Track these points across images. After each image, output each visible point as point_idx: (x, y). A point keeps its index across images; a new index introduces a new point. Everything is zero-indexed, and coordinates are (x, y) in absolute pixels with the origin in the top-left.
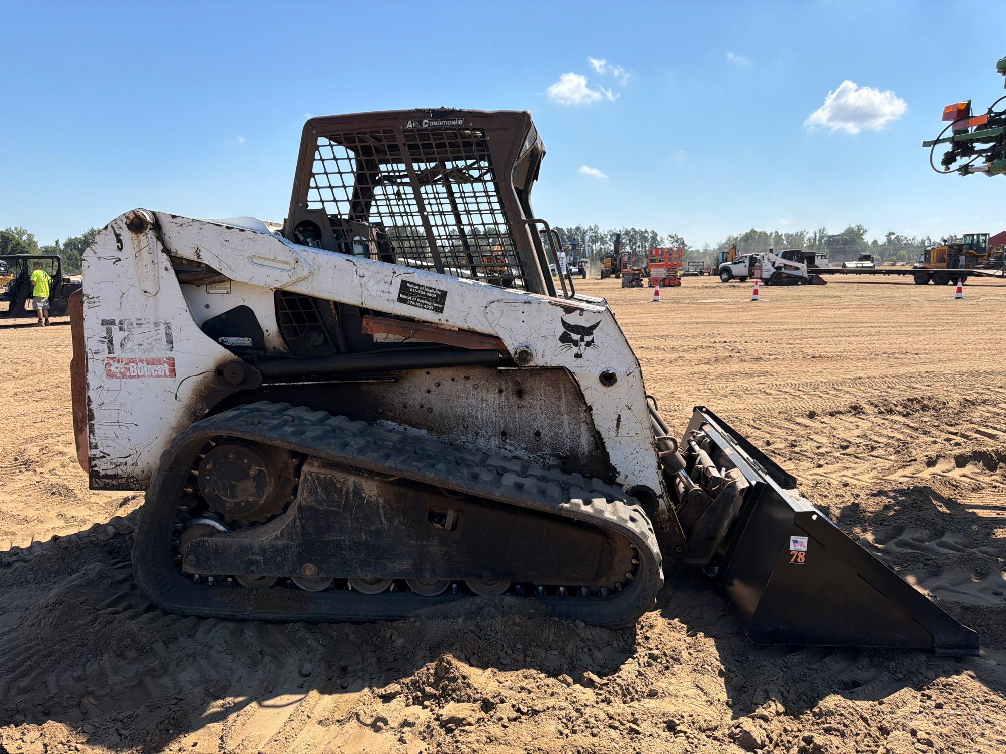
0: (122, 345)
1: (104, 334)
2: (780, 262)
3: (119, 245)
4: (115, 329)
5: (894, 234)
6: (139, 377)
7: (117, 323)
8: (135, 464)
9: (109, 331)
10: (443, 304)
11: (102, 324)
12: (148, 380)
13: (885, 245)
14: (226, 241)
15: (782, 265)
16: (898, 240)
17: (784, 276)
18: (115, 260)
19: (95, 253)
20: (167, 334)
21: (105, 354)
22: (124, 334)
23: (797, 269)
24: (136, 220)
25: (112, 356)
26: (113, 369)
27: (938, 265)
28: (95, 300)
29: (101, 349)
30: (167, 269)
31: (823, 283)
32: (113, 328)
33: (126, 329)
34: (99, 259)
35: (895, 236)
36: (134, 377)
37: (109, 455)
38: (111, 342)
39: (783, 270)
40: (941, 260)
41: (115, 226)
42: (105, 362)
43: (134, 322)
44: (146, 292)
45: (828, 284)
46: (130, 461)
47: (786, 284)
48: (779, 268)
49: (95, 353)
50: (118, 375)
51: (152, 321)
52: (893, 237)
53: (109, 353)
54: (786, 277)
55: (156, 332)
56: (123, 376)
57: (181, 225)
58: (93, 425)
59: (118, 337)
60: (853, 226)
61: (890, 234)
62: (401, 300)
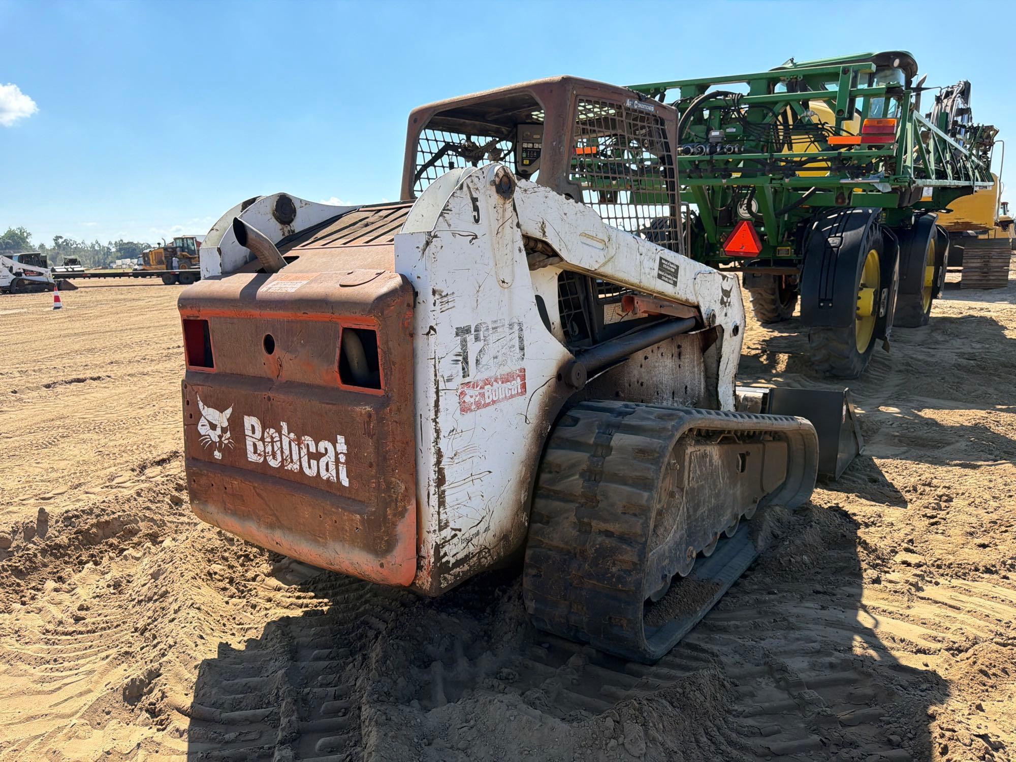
0: (477, 361)
1: (459, 350)
2: (18, 267)
3: (476, 214)
4: (470, 338)
5: (61, 237)
6: (494, 402)
7: (473, 330)
8: (487, 530)
9: (464, 343)
10: (677, 278)
11: (457, 335)
12: (502, 404)
13: (54, 249)
14: (565, 214)
15: (22, 271)
16: (67, 244)
17: (26, 282)
18: (471, 238)
19: (449, 225)
20: (520, 338)
21: (459, 380)
22: (480, 344)
23: (41, 274)
24: (505, 179)
25: (467, 380)
26: (467, 399)
27: (159, 266)
28: (450, 298)
29: (454, 372)
30: (520, 250)
31: (74, 288)
32: (468, 339)
33: (482, 338)
34: (454, 235)
35: (63, 240)
36: (488, 404)
37: (460, 530)
38: (466, 360)
39: (24, 276)
40: (160, 262)
41: (471, 185)
42: (459, 391)
43: (490, 327)
44: (503, 282)
45: (79, 289)
46: (482, 527)
47: (31, 292)
48: (18, 274)
49: (448, 380)
50: (473, 407)
51: (507, 323)
52: (60, 241)
53: (464, 377)
54: (29, 284)
55: (511, 336)
56: (479, 406)
57: (525, 191)
58: (444, 491)
59: (473, 349)
60: (14, 228)
61: (58, 238)
62: (660, 277)
